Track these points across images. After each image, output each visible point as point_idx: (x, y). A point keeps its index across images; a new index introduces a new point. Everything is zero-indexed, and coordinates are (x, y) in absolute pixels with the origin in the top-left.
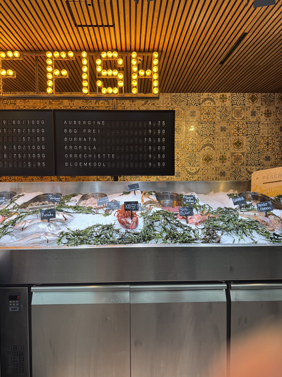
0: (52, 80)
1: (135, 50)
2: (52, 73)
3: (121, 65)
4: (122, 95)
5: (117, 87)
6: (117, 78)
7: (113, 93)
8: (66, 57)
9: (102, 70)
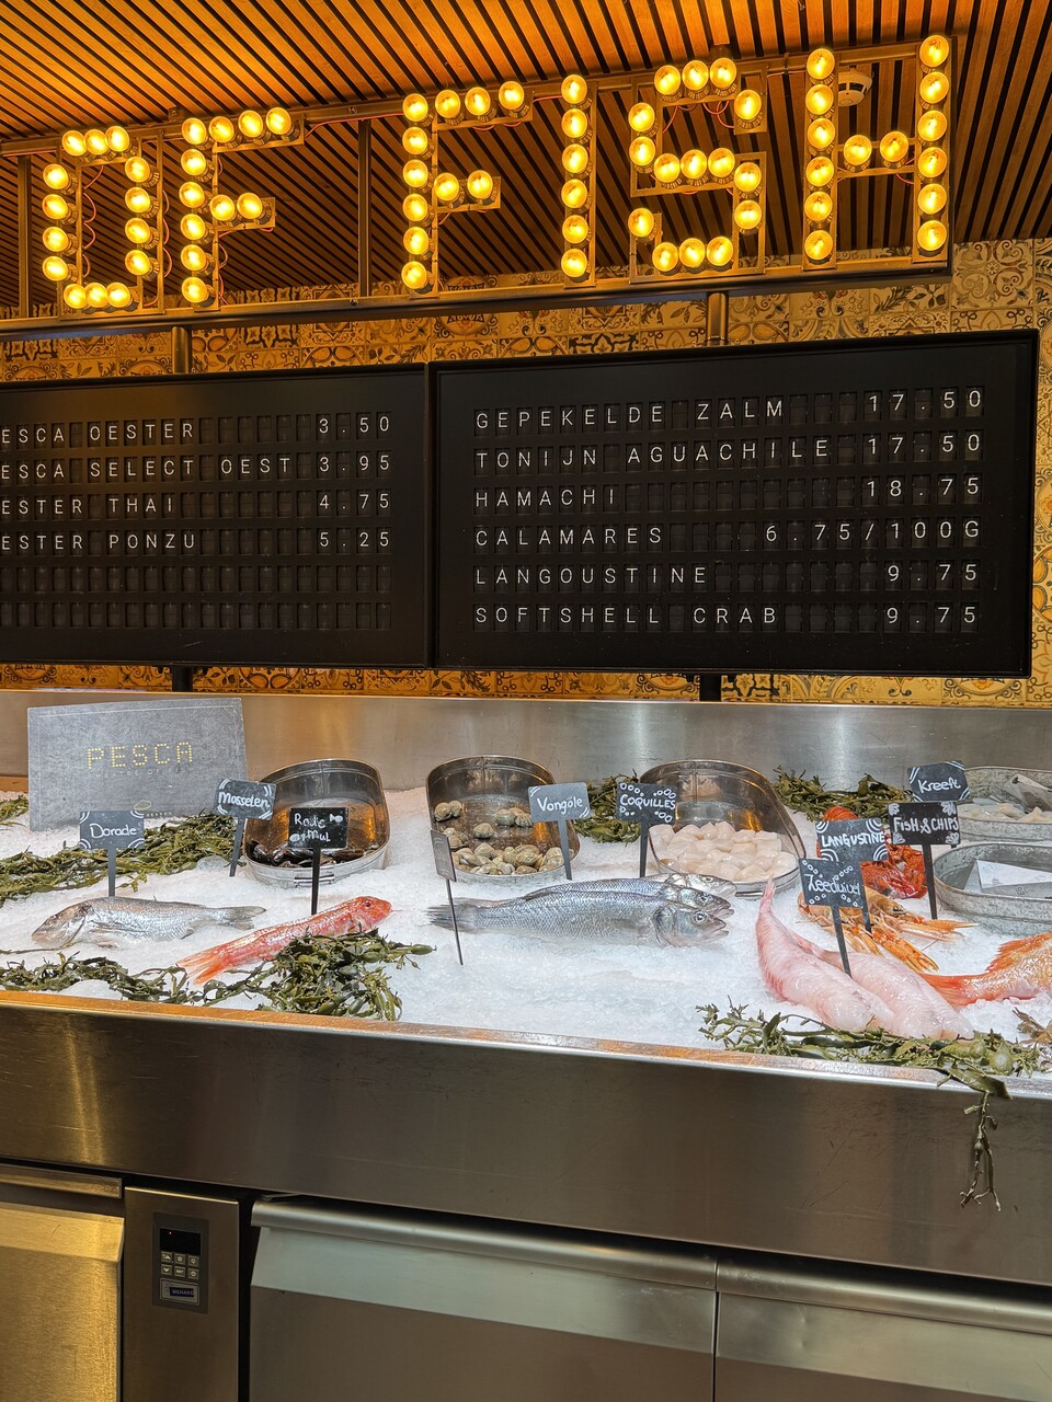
0: (426, 225)
1: (829, 41)
2: (427, 193)
3: (752, 123)
4: (756, 270)
5: (729, 235)
6: (732, 189)
7: (706, 265)
8: (490, 110)
9: (656, 157)
